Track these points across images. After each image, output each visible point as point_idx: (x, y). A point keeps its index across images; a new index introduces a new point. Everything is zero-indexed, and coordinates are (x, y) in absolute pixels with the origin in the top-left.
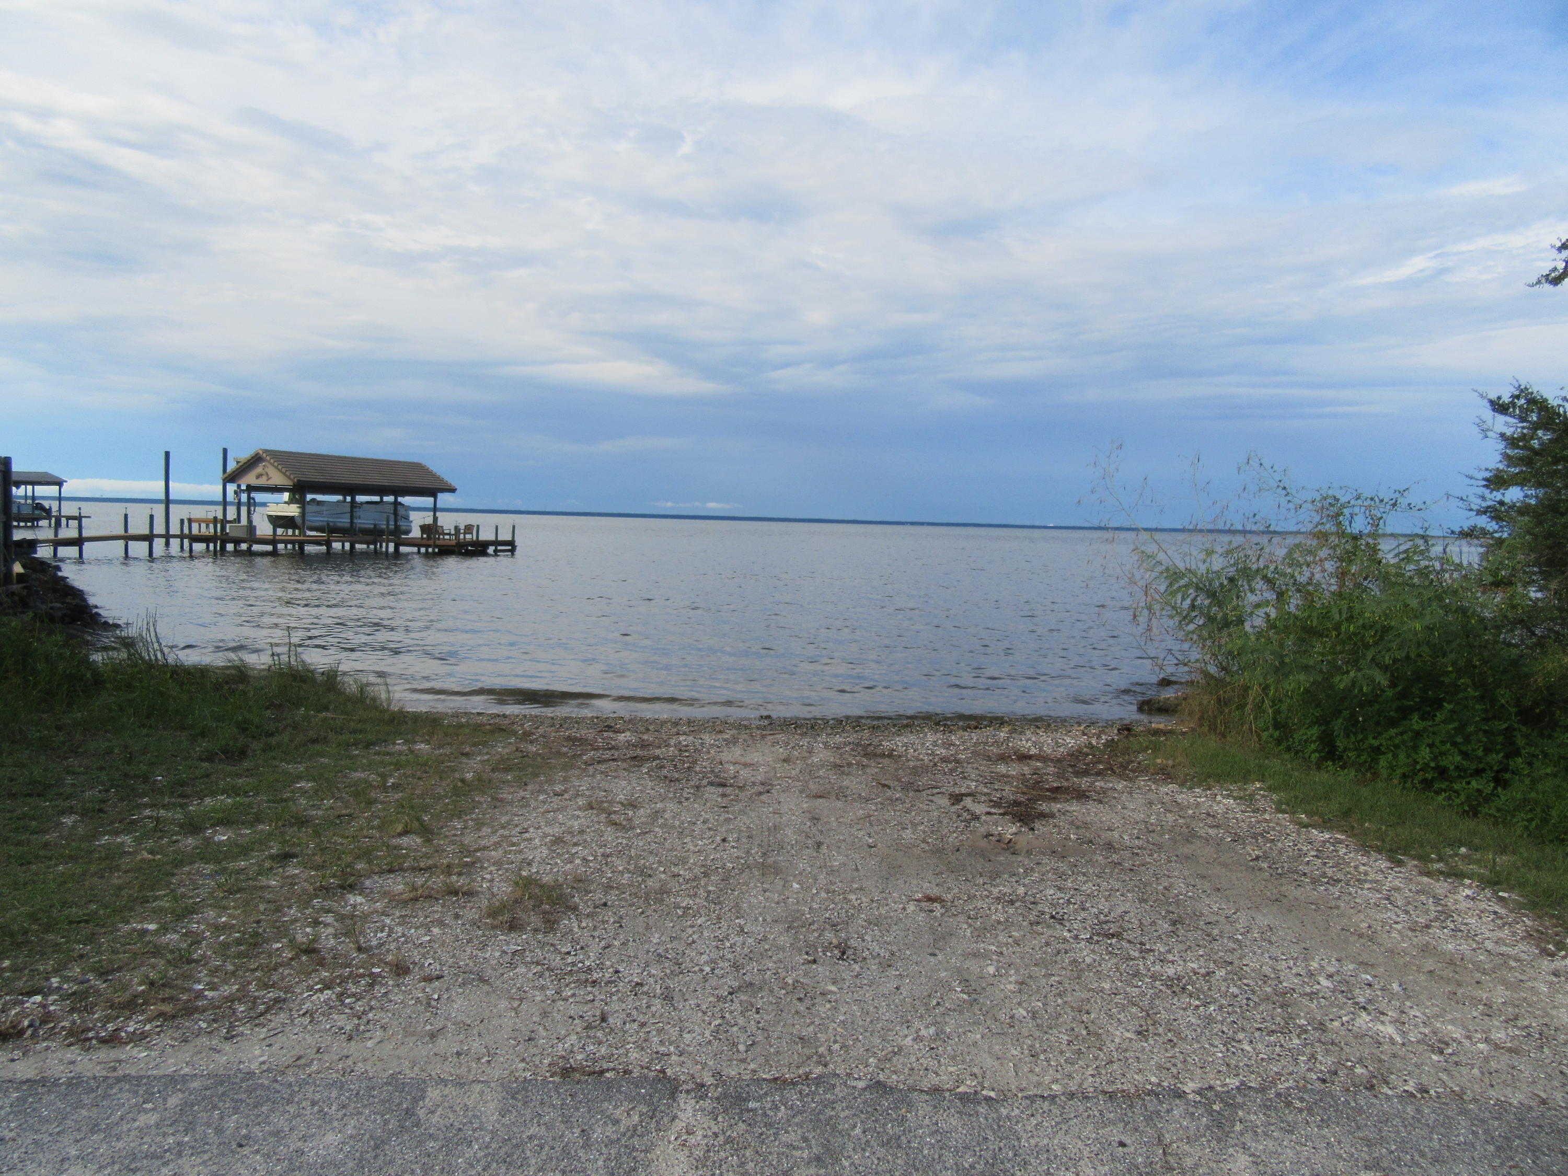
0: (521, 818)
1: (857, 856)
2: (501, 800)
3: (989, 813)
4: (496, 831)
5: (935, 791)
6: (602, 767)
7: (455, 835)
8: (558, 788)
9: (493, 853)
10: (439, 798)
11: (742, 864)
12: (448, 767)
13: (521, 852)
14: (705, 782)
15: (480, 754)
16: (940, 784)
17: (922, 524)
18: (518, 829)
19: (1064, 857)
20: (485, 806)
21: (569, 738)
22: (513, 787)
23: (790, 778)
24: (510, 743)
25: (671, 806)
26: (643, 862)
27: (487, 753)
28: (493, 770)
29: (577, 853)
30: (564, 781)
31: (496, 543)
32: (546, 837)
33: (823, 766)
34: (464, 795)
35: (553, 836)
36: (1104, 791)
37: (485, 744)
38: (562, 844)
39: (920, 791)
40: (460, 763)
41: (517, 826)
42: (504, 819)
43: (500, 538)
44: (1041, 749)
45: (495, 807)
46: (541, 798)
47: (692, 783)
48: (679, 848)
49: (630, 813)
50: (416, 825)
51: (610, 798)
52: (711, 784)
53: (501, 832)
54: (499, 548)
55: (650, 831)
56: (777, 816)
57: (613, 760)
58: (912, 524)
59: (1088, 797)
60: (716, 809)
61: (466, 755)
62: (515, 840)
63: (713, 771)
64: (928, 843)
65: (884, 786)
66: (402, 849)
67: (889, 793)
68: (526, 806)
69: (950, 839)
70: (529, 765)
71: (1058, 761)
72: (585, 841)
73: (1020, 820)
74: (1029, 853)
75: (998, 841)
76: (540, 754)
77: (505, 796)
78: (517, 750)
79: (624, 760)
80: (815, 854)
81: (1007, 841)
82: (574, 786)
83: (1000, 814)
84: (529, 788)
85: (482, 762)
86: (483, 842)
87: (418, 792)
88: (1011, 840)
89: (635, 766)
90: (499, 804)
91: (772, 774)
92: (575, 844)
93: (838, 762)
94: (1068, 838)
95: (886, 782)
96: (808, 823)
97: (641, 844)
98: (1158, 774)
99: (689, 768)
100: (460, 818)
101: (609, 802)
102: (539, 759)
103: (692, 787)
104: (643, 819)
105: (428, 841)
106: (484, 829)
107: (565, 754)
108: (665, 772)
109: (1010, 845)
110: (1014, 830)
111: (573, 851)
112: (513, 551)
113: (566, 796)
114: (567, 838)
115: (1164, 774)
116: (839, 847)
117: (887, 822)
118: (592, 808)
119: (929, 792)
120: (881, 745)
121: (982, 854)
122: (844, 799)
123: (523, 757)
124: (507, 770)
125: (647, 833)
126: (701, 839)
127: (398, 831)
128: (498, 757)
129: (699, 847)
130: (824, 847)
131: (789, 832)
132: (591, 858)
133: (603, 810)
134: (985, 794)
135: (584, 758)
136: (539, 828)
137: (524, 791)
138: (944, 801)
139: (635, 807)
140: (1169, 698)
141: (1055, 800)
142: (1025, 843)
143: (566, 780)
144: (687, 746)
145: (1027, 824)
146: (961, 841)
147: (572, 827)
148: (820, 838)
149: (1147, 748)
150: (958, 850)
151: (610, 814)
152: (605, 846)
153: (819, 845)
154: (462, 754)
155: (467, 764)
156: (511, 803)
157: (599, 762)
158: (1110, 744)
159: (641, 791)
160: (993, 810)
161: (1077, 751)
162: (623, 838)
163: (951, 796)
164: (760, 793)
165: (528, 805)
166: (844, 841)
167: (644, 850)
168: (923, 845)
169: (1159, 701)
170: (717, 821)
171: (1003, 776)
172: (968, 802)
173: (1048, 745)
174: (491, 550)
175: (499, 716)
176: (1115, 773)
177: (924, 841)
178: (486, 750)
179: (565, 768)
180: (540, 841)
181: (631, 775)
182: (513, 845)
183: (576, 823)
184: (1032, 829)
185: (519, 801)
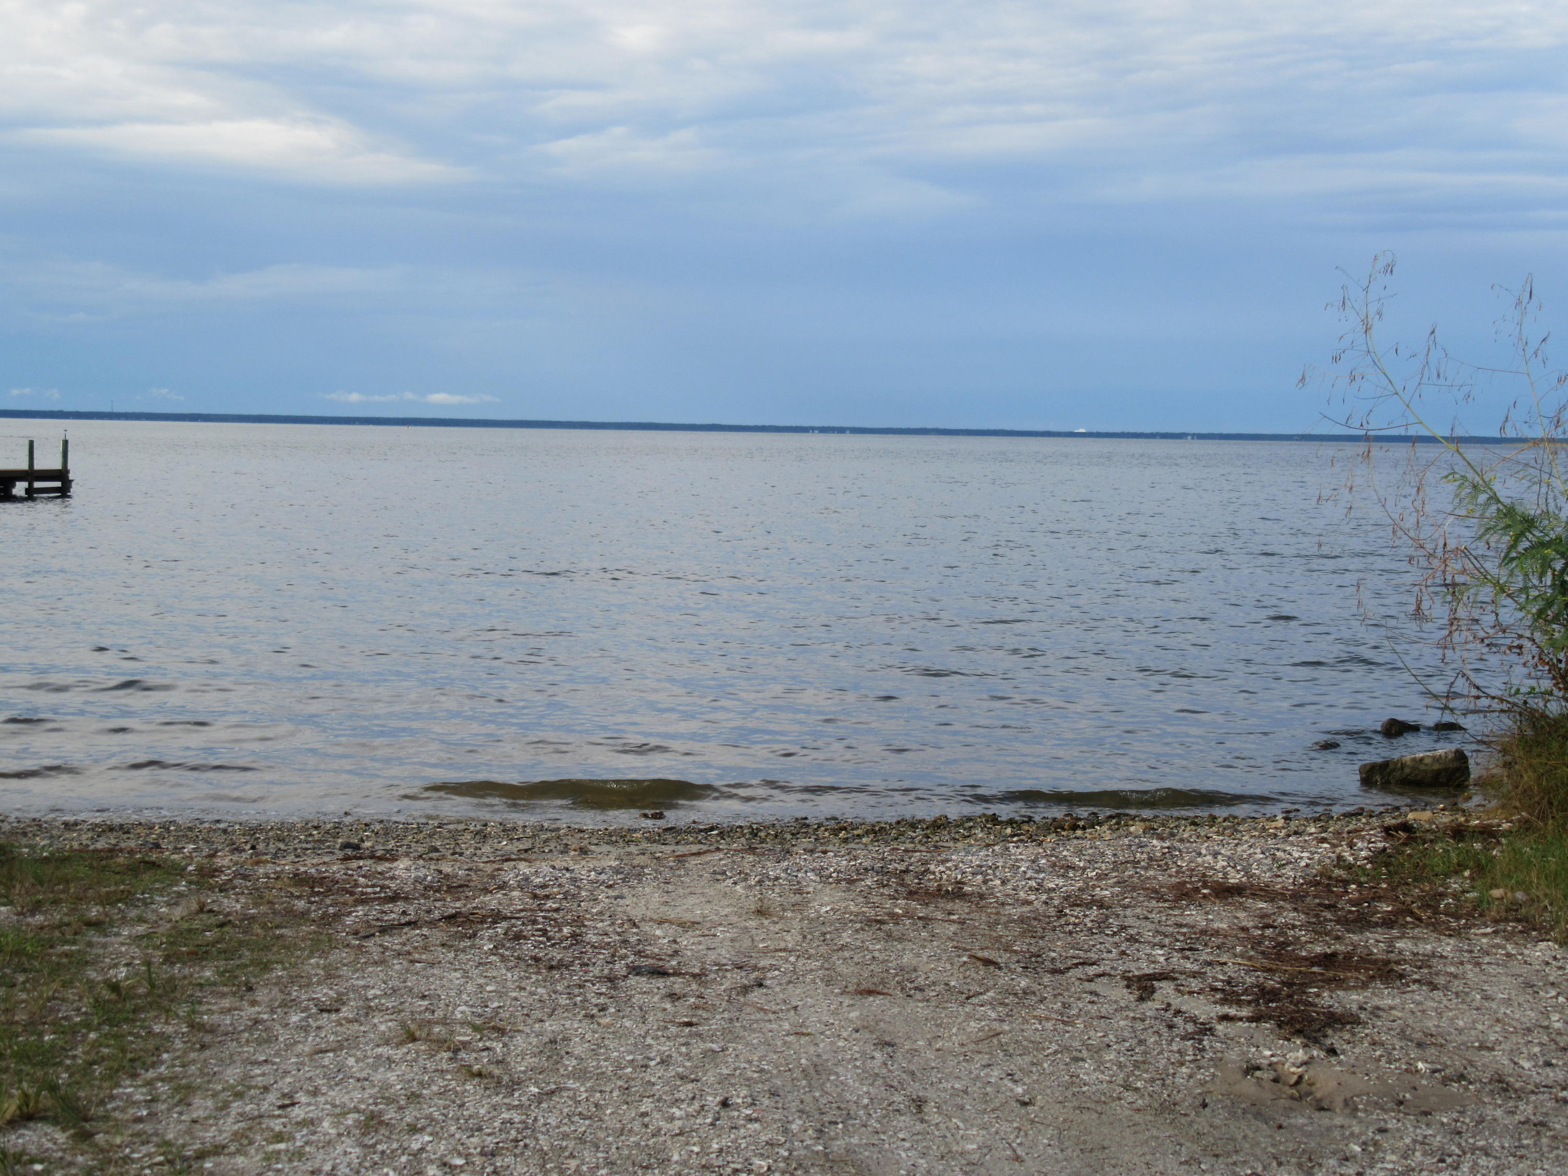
0: (266, 1068)
1: (1005, 1127)
2: (212, 1030)
3: (1225, 1018)
4: (226, 1106)
5: (1092, 970)
6: (393, 942)
7: (139, 1120)
8: (324, 993)
9: (240, 1160)
10: (71, 1032)
11: (786, 1159)
12: (66, 955)
13: (299, 1154)
14: (620, 967)
15: (124, 921)
16: (1093, 956)
17: (841, 430)
18: (272, 1098)
19: (1426, 1114)
20: (178, 1044)
21: (299, 879)
22: (223, 995)
23: (784, 950)
24: (180, 895)
25: (575, 1025)
26: (573, 1164)
27: (141, 920)
28: (169, 959)
29: (422, 1149)
30: (329, 976)
31: (31, 475)
32: (344, 1114)
33: (844, 923)
34: (126, 1020)
35: (357, 1110)
36: (1424, 962)
37: (127, 898)
38: (383, 1131)
39: (1061, 972)
40: (90, 944)
41: (266, 1089)
42: (232, 1074)
43: (37, 466)
44: (1248, 874)
45: (203, 1047)
46: (295, 1018)
47: (596, 971)
48: (637, 1127)
49: (498, 1047)
50: (46, 1099)
51: (439, 1014)
52: (636, 970)
53: (236, 1107)
54: (37, 485)
55: (559, 1090)
56: (804, 1040)
57: (409, 924)
58: (824, 430)
59: (1401, 976)
60: (673, 1029)
61: (96, 925)
62: (277, 1125)
63: (625, 942)
64: (1137, 1089)
65: (988, 962)
66: (33, 1161)
67: (1004, 979)
68: (268, 1041)
69: (1179, 1080)
70: (241, 943)
71: (1296, 897)
72: (432, 1120)
73: (1299, 1032)
74: (1350, 1107)
75: (1276, 1080)
76: (253, 918)
77: (215, 1018)
78: (201, 910)
79: (432, 924)
80: (919, 1127)
81: (1294, 1079)
82: (354, 989)
83: (1250, 1020)
84: (261, 995)
85: (137, 939)
86: (209, 1135)
87: (21, 1017)
88: (1301, 1077)
89: (464, 937)
90: (208, 1038)
91: (747, 943)
92: (414, 1129)
93: (871, 913)
94: (1412, 1071)
95: (985, 954)
96: (877, 1055)
97: (553, 1121)
98: (1507, 920)
99: (574, 935)
100: (134, 1076)
101: (444, 1022)
102: (257, 929)
103: (600, 979)
104: (531, 1061)
105: (85, 1136)
106: (197, 1101)
107: (304, 914)
108: (527, 947)
109: (1303, 1087)
110: (1301, 1055)
111: (415, 1146)
112: (64, 492)
113: (345, 1012)
114: (390, 1114)
115: (1518, 921)
116: (962, 1108)
117: (1038, 1046)
118: (413, 1039)
119: (1078, 972)
120: (927, 871)
121: (1257, 1111)
122: (919, 996)
123: (222, 925)
124: (199, 955)
125: (553, 1092)
126: (677, 1102)
127: (8, 1116)
128: (165, 927)
129: (678, 1123)
130: (930, 1108)
131: (848, 1075)
132: (459, 1162)
133: (441, 1043)
134: (1194, 975)
135: (349, 921)
136: (315, 1093)
137: (254, 1003)
138: (1120, 994)
139: (501, 1031)
140: (1422, 759)
141: (1340, 983)
142: (1333, 1084)
143: (331, 975)
144: (544, 886)
145: (1316, 1041)
146: (1203, 1083)
147: (386, 1086)
148: (914, 1088)
149: (1461, 866)
150: (1205, 1105)
151: (456, 1051)
152: (480, 1129)
153: (919, 1104)
154: (90, 924)
155: (104, 946)
156: (234, 1034)
157: (384, 931)
158: (1380, 857)
159: (500, 994)
160: (1232, 1011)
161: (1322, 874)
162: (510, 1108)
163: (1130, 981)
164: (745, 990)
165: (270, 1040)
166: (965, 1092)
167: (565, 1136)
168: (1129, 1096)
169: (1403, 766)
170: (688, 1057)
171: (1203, 932)
172: (1165, 989)
173: (1259, 862)
174: (20, 488)
175: (111, 829)
176: (1419, 919)
177: (1127, 1087)
178: (133, 913)
179: (320, 945)
180: (336, 1125)
181: (462, 956)
182: (279, 1137)
183: (392, 1077)
184: (1332, 1051)
185: (249, 1029)
